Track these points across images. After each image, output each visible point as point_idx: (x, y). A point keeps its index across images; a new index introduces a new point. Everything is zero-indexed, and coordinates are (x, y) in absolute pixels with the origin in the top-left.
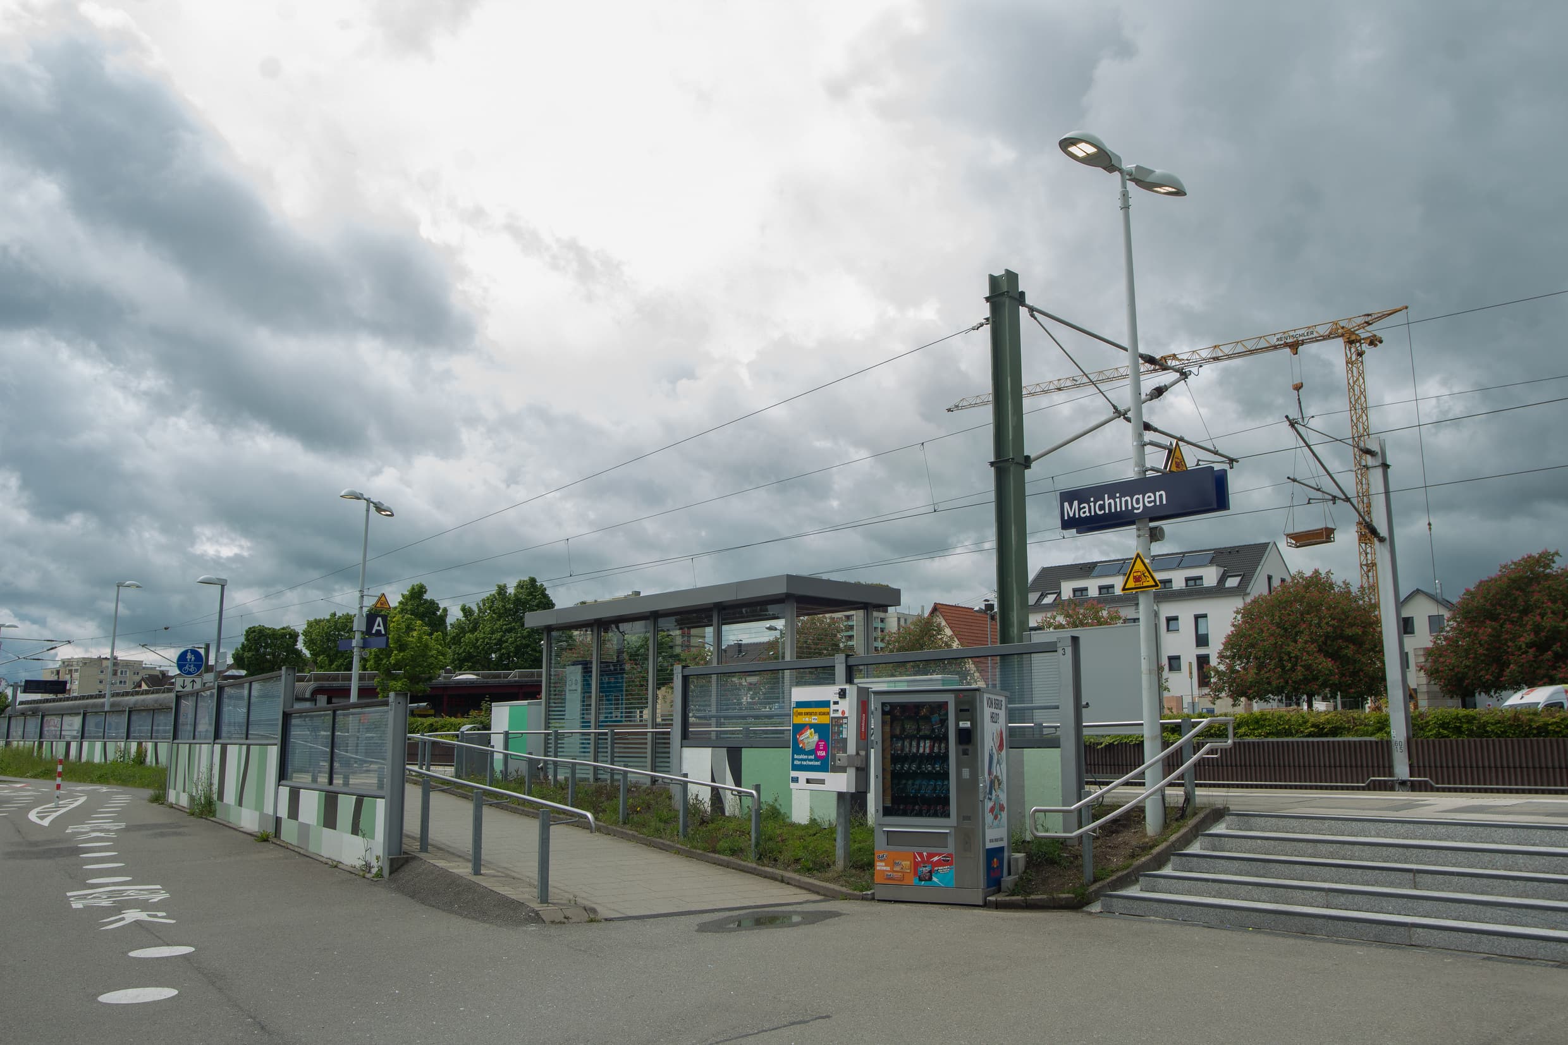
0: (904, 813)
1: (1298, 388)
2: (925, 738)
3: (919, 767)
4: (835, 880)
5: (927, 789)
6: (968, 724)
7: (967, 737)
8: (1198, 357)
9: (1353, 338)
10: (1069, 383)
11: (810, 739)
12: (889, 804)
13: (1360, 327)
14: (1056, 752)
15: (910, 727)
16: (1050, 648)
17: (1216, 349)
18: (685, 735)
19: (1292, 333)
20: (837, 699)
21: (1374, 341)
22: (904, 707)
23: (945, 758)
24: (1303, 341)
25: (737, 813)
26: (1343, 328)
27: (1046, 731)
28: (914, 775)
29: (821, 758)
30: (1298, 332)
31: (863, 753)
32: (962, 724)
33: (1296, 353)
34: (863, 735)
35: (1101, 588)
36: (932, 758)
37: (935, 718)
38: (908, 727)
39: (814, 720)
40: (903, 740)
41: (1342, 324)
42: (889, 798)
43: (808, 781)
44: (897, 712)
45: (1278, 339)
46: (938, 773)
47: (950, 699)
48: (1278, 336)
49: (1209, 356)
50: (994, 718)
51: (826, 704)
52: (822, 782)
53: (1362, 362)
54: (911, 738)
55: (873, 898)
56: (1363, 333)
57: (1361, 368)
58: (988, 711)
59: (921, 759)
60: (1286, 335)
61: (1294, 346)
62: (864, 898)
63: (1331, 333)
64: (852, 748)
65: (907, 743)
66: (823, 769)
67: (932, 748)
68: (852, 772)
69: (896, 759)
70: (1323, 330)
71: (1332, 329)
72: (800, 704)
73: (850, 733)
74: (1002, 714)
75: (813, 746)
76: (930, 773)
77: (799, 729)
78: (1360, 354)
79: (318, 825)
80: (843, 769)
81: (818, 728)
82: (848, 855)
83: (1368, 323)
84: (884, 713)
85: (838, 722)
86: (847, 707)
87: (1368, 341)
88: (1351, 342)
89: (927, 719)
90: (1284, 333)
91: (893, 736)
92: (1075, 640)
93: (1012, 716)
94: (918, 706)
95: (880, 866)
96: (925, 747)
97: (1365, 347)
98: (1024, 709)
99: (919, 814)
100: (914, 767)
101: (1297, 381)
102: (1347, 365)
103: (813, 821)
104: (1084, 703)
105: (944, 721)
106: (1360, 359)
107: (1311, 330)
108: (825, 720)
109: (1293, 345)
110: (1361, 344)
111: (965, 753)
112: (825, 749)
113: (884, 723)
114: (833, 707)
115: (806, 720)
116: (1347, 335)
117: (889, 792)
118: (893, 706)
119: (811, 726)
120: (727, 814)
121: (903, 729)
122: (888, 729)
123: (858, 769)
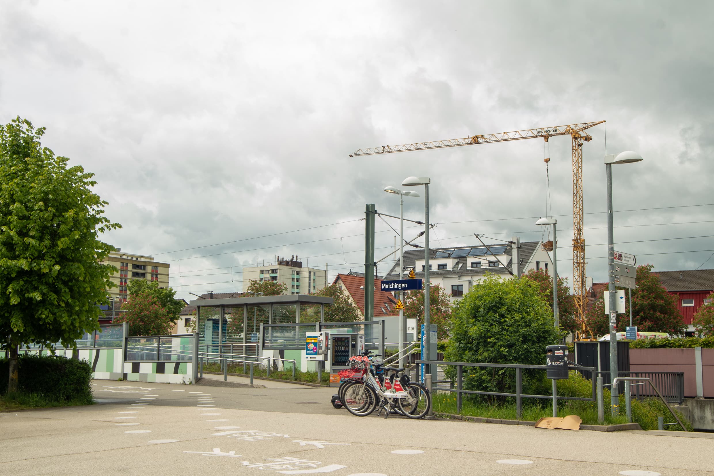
0: (338, 365)
1: (547, 161)
2: (343, 346)
3: (342, 353)
4: (319, 383)
5: (343, 359)
6: (354, 343)
7: (354, 346)
8: (495, 138)
9: (577, 136)
10: (422, 146)
11: (311, 346)
12: (334, 363)
13: (580, 130)
14: (377, 350)
15: (340, 343)
16: (377, 323)
17: (505, 134)
18: (264, 346)
19: (546, 129)
20: (320, 335)
21: (588, 139)
22: (338, 338)
23: (348, 351)
24: (551, 134)
25: (283, 370)
26: (572, 129)
27: (375, 345)
28: (340, 356)
29: (315, 351)
30: (549, 129)
31: (326, 350)
32: (353, 343)
33: (547, 141)
34: (327, 345)
35: (439, 266)
36: (345, 351)
37: (346, 341)
38: (339, 343)
39: (313, 341)
40: (338, 346)
41: (572, 127)
42: (334, 361)
43: (311, 358)
44: (336, 339)
45: (538, 132)
46: (346, 355)
47: (350, 336)
48: (538, 130)
49: (501, 138)
50: (361, 341)
51: (316, 337)
52: (315, 358)
53: (581, 150)
54: (340, 346)
55: (329, 387)
56: (583, 134)
57: (580, 153)
58: (359, 340)
59: (342, 351)
60: (543, 130)
61: (547, 138)
62: (327, 387)
63: (565, 132)
64: (323, 349)
65: (339, 347)
66: (315, 354)
67: (345, 348)
68: (323, 355)
69: (336, 351)
70: (562, 130)
71: (567, 129)
72: (308, 337)
73: (323, 345)
74: (363, 340)
75: (313, 348)
76: (344, 355)
77: (308, 344)
78: (580, 145)
79: (153, 372)
80: (321, 354)
81: (314, 343)
82: (321, 378)
83: (585, 128)
84: (333, 340)
85: (320, 342)
86: (323, 338)
87: (584, 138)
88: (575, 138)
89: (344, 341)
90: (542, 129)
91: (335, 346)
92: (383, 321)
93: (366, 341)
94: (342, 338)
95: (331, 378)
96: (343, 348)
97: (583, 141)
98: (370, 339)
99: (342, 365)
100: (340, 353)
101: (547, 158)
102: (573, 151)
103: (308, 371)
104: (385, 338)
105: (348, 342)
106: (580, 148)
107: (556, 128)
108: (316, 341)
109: (545, 137)
110: (581, 139)
111: (353, 350)
112: (316, 349)
113: (333, 342)
114: (318, 338)
115: (310, 341)
116: (574, 134)
117: (334, 360)
118: (335, 338)
119: (312, 343)
120: (279, 370)
121: (338, 344)
122: (334, 344)
123: (325, 354)
